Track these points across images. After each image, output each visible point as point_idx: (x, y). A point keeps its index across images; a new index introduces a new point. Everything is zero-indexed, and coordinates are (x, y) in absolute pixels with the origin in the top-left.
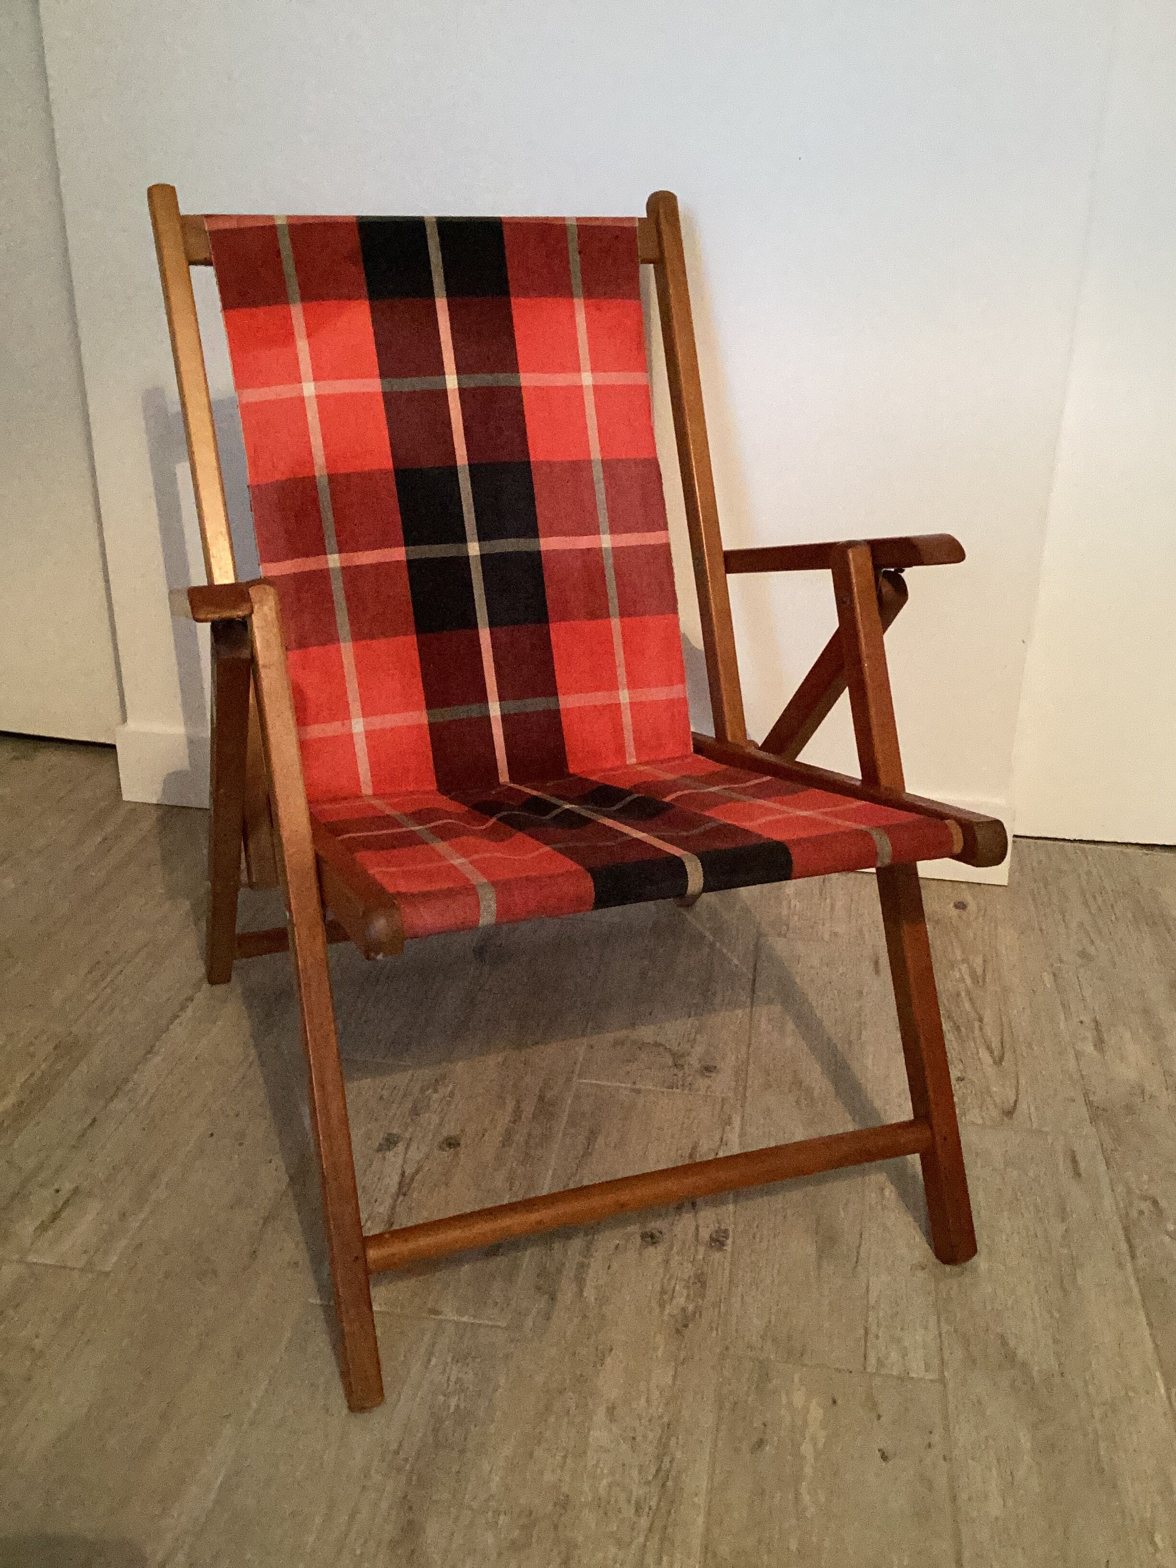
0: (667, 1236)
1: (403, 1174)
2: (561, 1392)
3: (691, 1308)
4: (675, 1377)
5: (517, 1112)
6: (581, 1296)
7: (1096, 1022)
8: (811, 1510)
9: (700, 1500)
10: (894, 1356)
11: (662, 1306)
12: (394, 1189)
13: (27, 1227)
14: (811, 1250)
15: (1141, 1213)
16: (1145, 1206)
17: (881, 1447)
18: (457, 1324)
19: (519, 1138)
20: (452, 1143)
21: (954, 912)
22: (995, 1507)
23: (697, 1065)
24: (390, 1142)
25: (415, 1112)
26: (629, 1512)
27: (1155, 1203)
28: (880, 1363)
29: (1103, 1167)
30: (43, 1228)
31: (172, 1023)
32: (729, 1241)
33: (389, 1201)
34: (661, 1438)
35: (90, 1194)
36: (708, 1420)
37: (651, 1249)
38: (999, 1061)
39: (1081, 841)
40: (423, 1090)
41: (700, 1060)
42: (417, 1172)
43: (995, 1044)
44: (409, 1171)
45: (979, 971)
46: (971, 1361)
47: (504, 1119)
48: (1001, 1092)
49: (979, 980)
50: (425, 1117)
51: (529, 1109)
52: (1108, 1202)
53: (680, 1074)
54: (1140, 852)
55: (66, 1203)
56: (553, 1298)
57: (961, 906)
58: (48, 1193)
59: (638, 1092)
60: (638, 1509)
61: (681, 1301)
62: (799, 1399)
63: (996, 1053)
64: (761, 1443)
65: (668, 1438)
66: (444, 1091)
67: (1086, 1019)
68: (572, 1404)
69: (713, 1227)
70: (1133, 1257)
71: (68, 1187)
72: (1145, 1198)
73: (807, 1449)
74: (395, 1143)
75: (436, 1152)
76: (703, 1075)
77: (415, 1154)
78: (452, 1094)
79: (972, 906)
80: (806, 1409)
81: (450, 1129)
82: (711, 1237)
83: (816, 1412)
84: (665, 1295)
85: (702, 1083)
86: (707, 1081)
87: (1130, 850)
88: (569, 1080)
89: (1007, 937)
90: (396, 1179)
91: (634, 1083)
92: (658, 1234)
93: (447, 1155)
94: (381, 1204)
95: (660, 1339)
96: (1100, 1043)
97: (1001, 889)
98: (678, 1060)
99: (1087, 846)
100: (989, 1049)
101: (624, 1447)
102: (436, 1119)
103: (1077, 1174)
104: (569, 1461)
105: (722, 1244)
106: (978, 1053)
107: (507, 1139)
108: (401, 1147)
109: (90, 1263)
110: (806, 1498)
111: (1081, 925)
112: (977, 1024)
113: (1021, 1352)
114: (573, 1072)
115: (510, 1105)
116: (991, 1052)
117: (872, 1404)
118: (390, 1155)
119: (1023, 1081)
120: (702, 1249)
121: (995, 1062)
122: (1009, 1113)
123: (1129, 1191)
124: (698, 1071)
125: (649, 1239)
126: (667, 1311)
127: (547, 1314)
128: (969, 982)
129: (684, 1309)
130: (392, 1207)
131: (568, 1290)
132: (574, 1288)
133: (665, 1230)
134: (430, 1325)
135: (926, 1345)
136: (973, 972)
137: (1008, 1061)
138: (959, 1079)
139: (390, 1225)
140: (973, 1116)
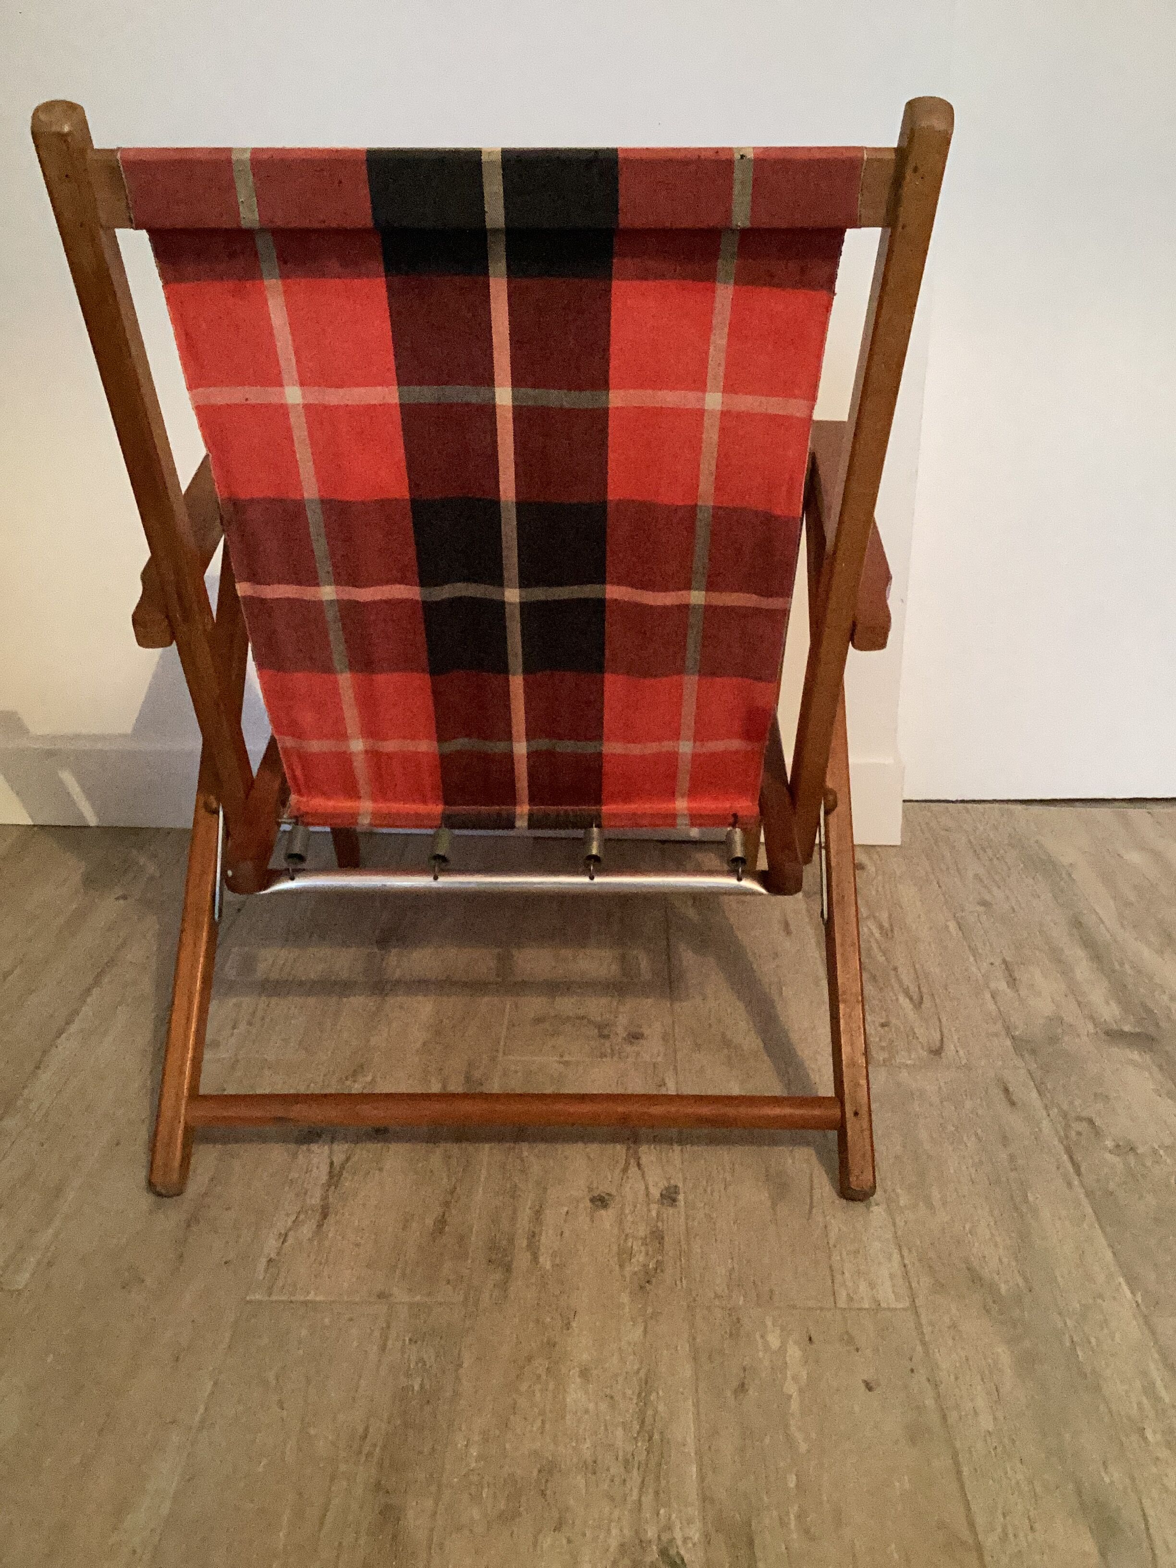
0: (618, 1198)
1: (332, 1164)
2: (529, 1359)
3: (651, 1264)
4: (645, 1332)
6: (537, 1263)
7: (1004, 961)
8: (803, 1447)
9: (691, 1449)
10: (863, 1287)
11: (621, 1266)
12: (324, 1178)
14: (764, 1196)
15: (1079, 1134)
16: (1083, 1127)
17: (865, 1378)
18: (409, 1304)
20: (380, 1131)
22: (986, 1422)
23: (622, 1033)
24: (315, 1133)
26: (616, 1469)
27: (1091, 1121)
28: (850, 1299)
29: (1034, 1094)
31: (59, 1037)
32: (681, 1197)
33: (318, 1193)
34: (639, 1394)
36: (687, 1371)
37: (603, 1213)
38: (918, 1004)
39: (963, 801)
40: (343, 1080)
41: (626, 1029)
42: (347, 1159)
43: (913, 989)
44: (338, 1159)
45: (886, 925)
46: (939, 1287)
48: (927, 1034)
49: (887, 933)
52: (1045, 1124)
53: (607, 1044)
54: (1019, 807)
56: (508, 1269)
57: (860, 866)
59: (567, 1064)
60: (627, 1464)
61: (641, 1258)
62: (774, 1341)
63: (915, 997)
64: (742, 1387)
65: (649, 1394)
66: (366, 1081)
67: (998, 962)
68: (541, 1371)
69: (663, 1184)
70: (1078, 1173)
72: (1079, 1119)
73: (791, 1388)
74: (320, 1135)
75: (364, 1140)
76: (631, 1043)
77: (341, 1145)
79: (871, 866)
80: (783, 1348)
82: (661, 1195)
83: (794, 1353)
84: (625, 1255)
85: (630, 1050)
86: (635, 1048)
87: (1012, 807)
88: (493, 1059)
89: (907, 893)
90: (325, 1168)
91: (562, 1056)
92: (607, 1197)
93: (376, 1143)
94: (311, 1197)
95: (625, 1298)
96: (1013, 982)
97: (894, 850)
98: (603, 1031)
99: (969, 806)
100: (907, 993)
101: (603, 1406)
103: (1013, 1104)
104: (547, 1426)
105: (674, 1200)
106: (897, 999)
108: (326, 1138)
110: (799, 1436)
111: (976, 876)
112: (891, 973)
113: (985, 1273)
114: (497, 1051)
116: (911, 999)
117: (848, 1339)
118: (316, 1146)
119: (944, 1020)
120: (654, 1207)
121: (915, 1006)
122: (937, 1052)
123: (1065, 1115)
124: (625, 1039)
125: (599, 1203)
126: (628, 1270)
127: (504, 1285)
128: (877, 935)
129: (645, 1266)
130: (325, 1198)
131: (522, 1260)
132: (528, 1255)
133: (614, 1192)
134: (382, 1308)
135: (892, 1276)
136: (881, 927)
137: (927, 1003)
138: (883, 1025)
139: (325, 1215)
140: (902, 1058)
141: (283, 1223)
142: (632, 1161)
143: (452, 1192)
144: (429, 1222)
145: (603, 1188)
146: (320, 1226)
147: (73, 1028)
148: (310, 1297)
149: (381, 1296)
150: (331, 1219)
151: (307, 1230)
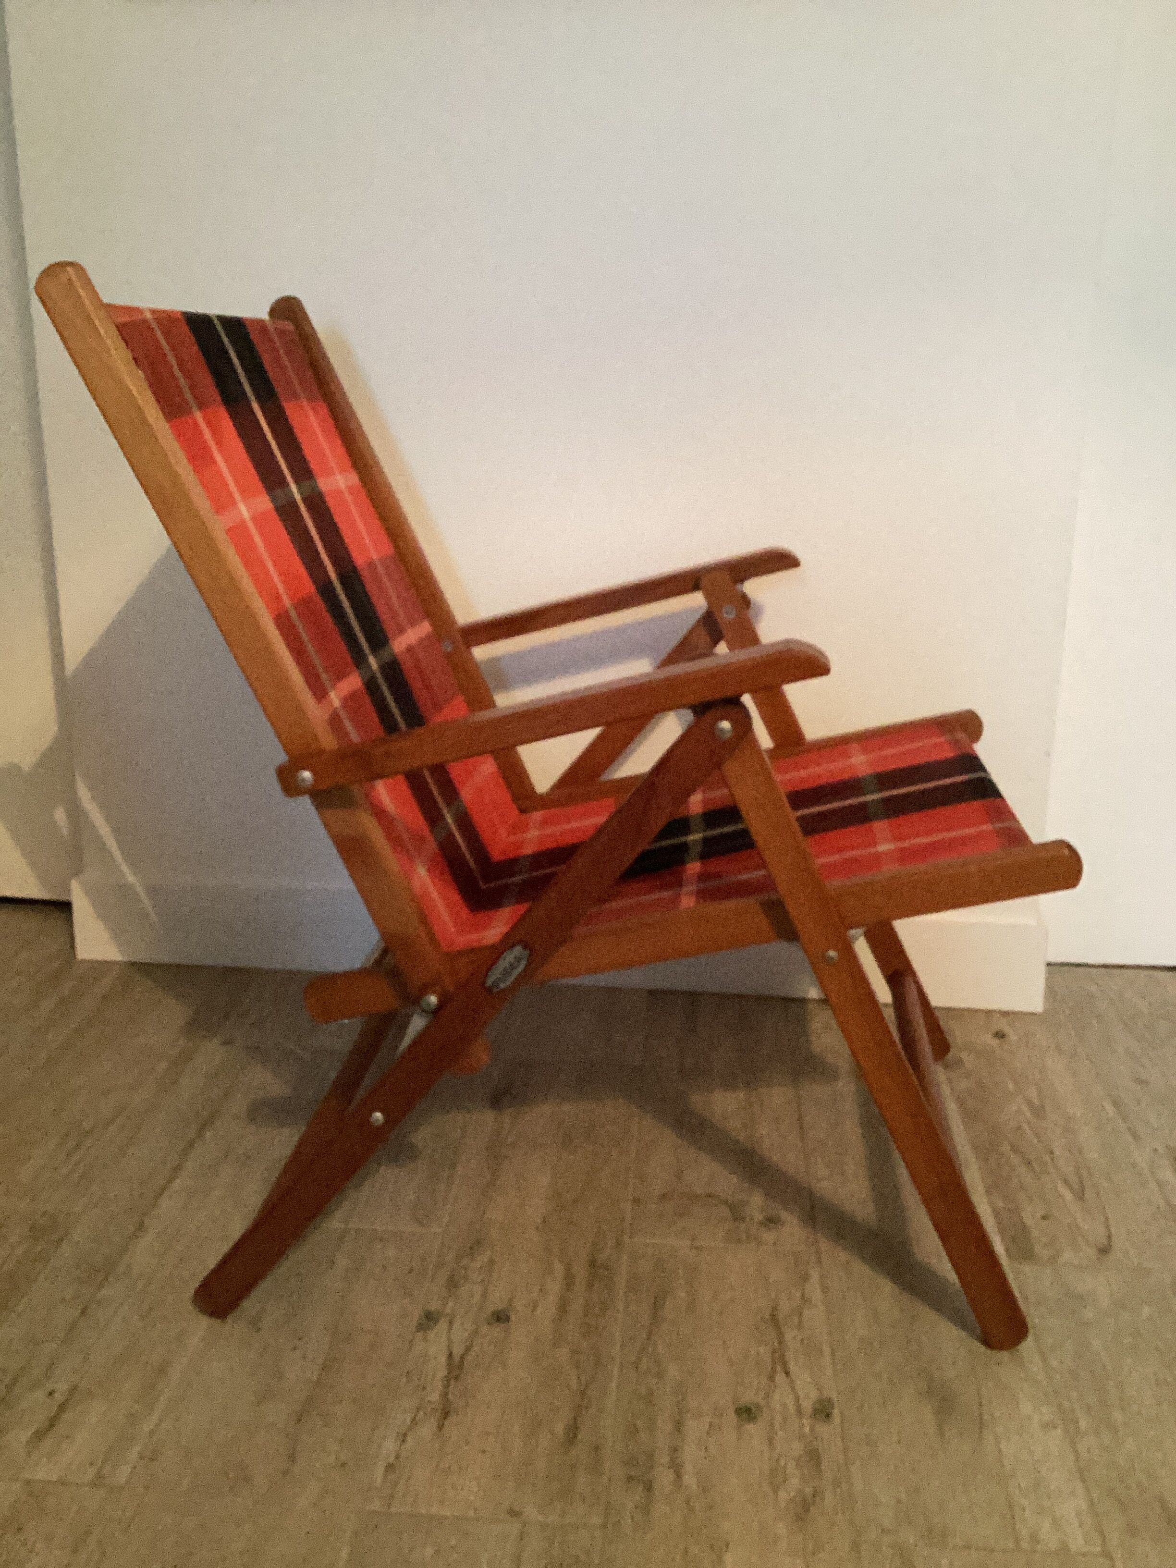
0: (766, 1411)
1: (450, 1354)
3: (808, 1490)
5: (569, 1280)
6: (681, 1483)
7: (1169, 1147)
10: (1047, 1526)
11: (776, 1490)
12: (442, 1373)
13: (20, 1437)
18: (544, 1526)
19: (576, 1307)
20: (501, 1317)
21: (995, 1042)
23: (758, 1217)
24: (430, 1319)
25: (452, 1284)
28: (1034, 1539)
30: (39, 1436)
32: (836, 1412)
33: (439, 1385)
35: (90, 1394)
37: (750, 1427)
38: (1080, 1196)
40: (459, 1258)
41: (762, 1210)
42: (468, 1349)
43: (1073, 1179)
44: (457, 1351)
45: (1036, 1102)
46: (1133, 1529)
47: (555, 1287)
48: (1092, 1230)
49: (1038, 1111)
50: (464, 1290)
51: (581, 1271)
53: (742, 1228)
55: (62, 1408)
56: (649, 1488)
57: (1000, 1035)
58: (39, 1395)
59: (698, 1249)
61: (795, 1482)
63: (1076, 1187)
66: (482, 1259)
69: (814, 1395)
71: (62, 1387)
74: (436, 1321)
75: (485, 1329)
76: (769, 1229)
77: (460, 1333)
78: (492, 1262)
79: (1013, 1037)
81: (497, 1299)
82: (814, 1408)
84: (776, 1477)
85: (769, 1236)
86: (773, 1234)
88: (619, 1244)
90: (443, 1361)
91: (693, 1240)
92: (753, 1409)
93: (497, 1331)
94: (431, 1393)
95: (781, 1529)
97: (1037, 1018)
98: (737, 1212)
100: (1067, 1183)
102: (478, 1290)
105: (828, 1416)
106: (1056, 1189)
107: (563, 1308)
108: (443, 1325)
109: (99, 1476)
112: (1047, 1158)
114: (623, 1232)
115: (559, 1268)
116: (1071, 1189)
118: (431, 1335)
119: (1109, 1213)
120: (807, 1423)
121: (1077, 1197)
122: (1104, 1250)
124: (761, 1224)
125: (745, 1415)
126: (783, 1495)
127: (646, 1509)
128: (1028, 1114)
129: (800, 1492)
130: (445, 1395)
131: (664, 1478)
132: (671, 1476)
133: (762, 1403)
134: (515, 1527)
135: (1078, 1514)
136: (1030, 1103)
137: (1089, 1194)
138: (1044, 1218)
139: (446, 1414)
140: (1067, 1256)
141: (401, 1418)
142: (779, 1368)
143: (583, 1394)
144: (560, 1428)
145: (748, 1397)
146: (441, 1427)
147: (177, 1184)
148: (434, 1510)
149: (513, 1513)
150: (452, 1419)
151: (427, 1430)
